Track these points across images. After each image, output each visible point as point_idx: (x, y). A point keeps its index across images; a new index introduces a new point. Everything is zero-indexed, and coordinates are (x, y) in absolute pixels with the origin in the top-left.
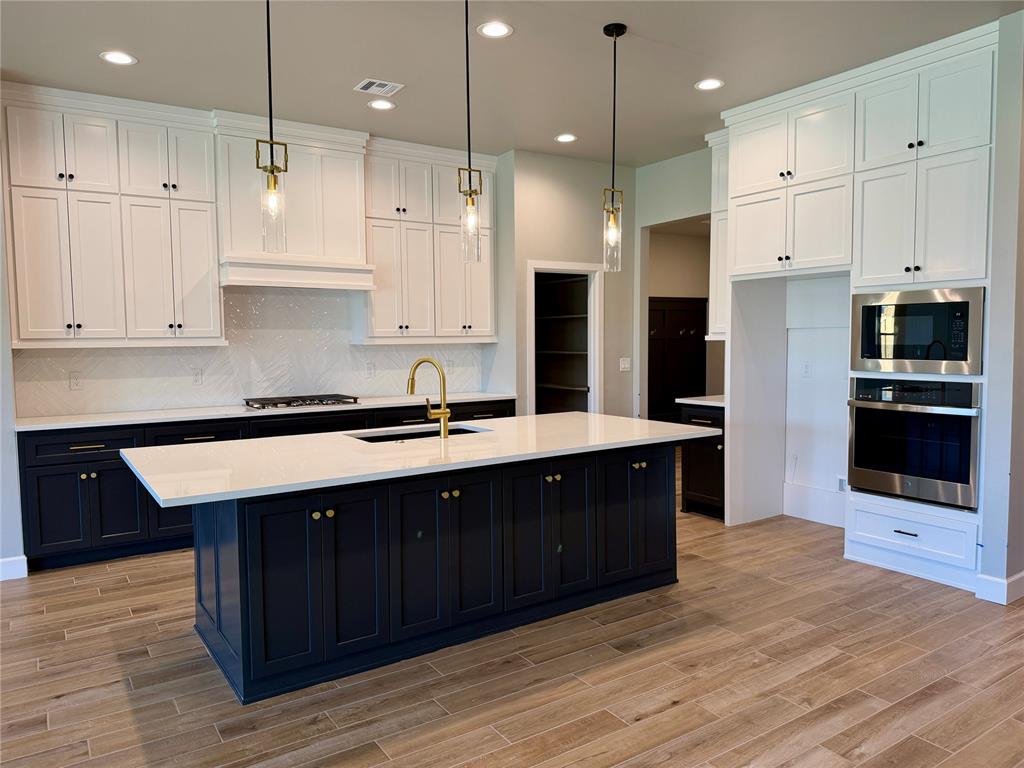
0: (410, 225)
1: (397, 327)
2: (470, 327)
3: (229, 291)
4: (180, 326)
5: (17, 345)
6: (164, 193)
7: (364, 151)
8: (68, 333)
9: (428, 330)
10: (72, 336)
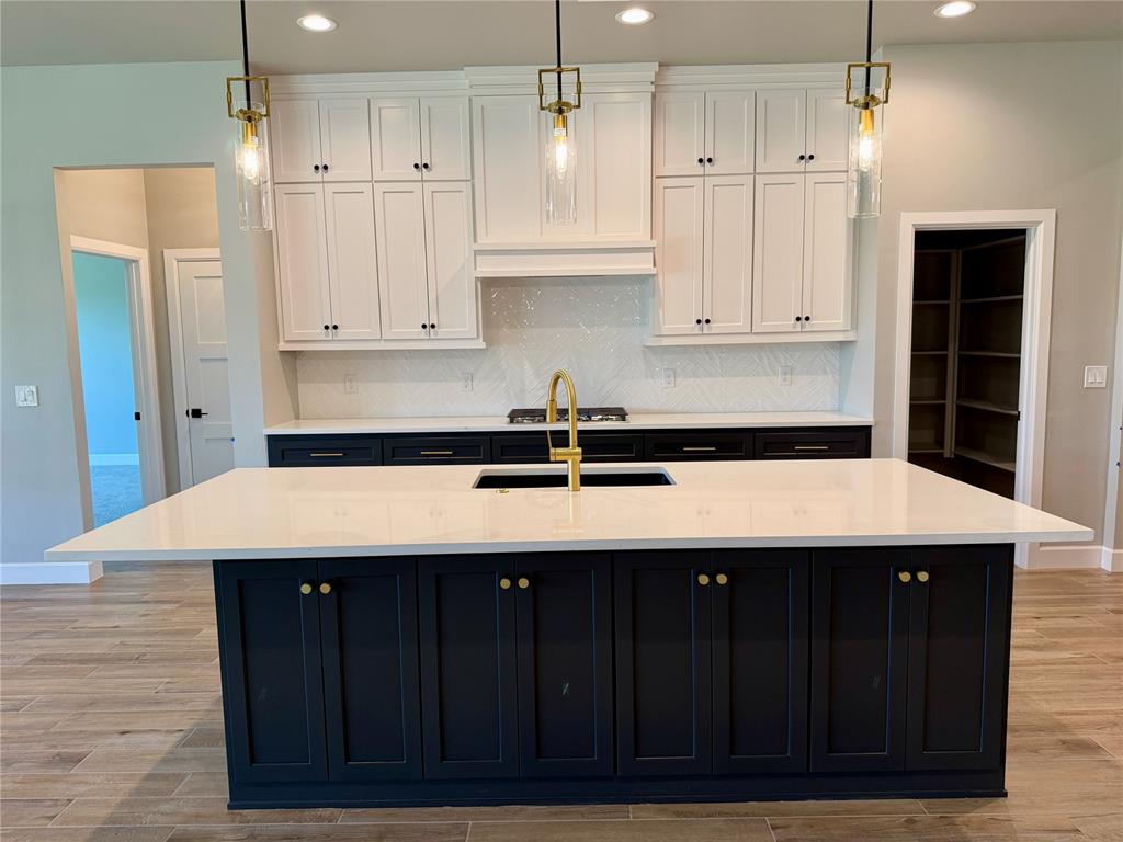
0: (717, 180)
1: (694, 322)
2: (807, 319)
3: (488, 284)
4: (433, 326)
5: (283, 347)
6: (416, 174)
7: (652, 88)
8: (327, 335)
9: (742, 324)
10: (330, 338)
